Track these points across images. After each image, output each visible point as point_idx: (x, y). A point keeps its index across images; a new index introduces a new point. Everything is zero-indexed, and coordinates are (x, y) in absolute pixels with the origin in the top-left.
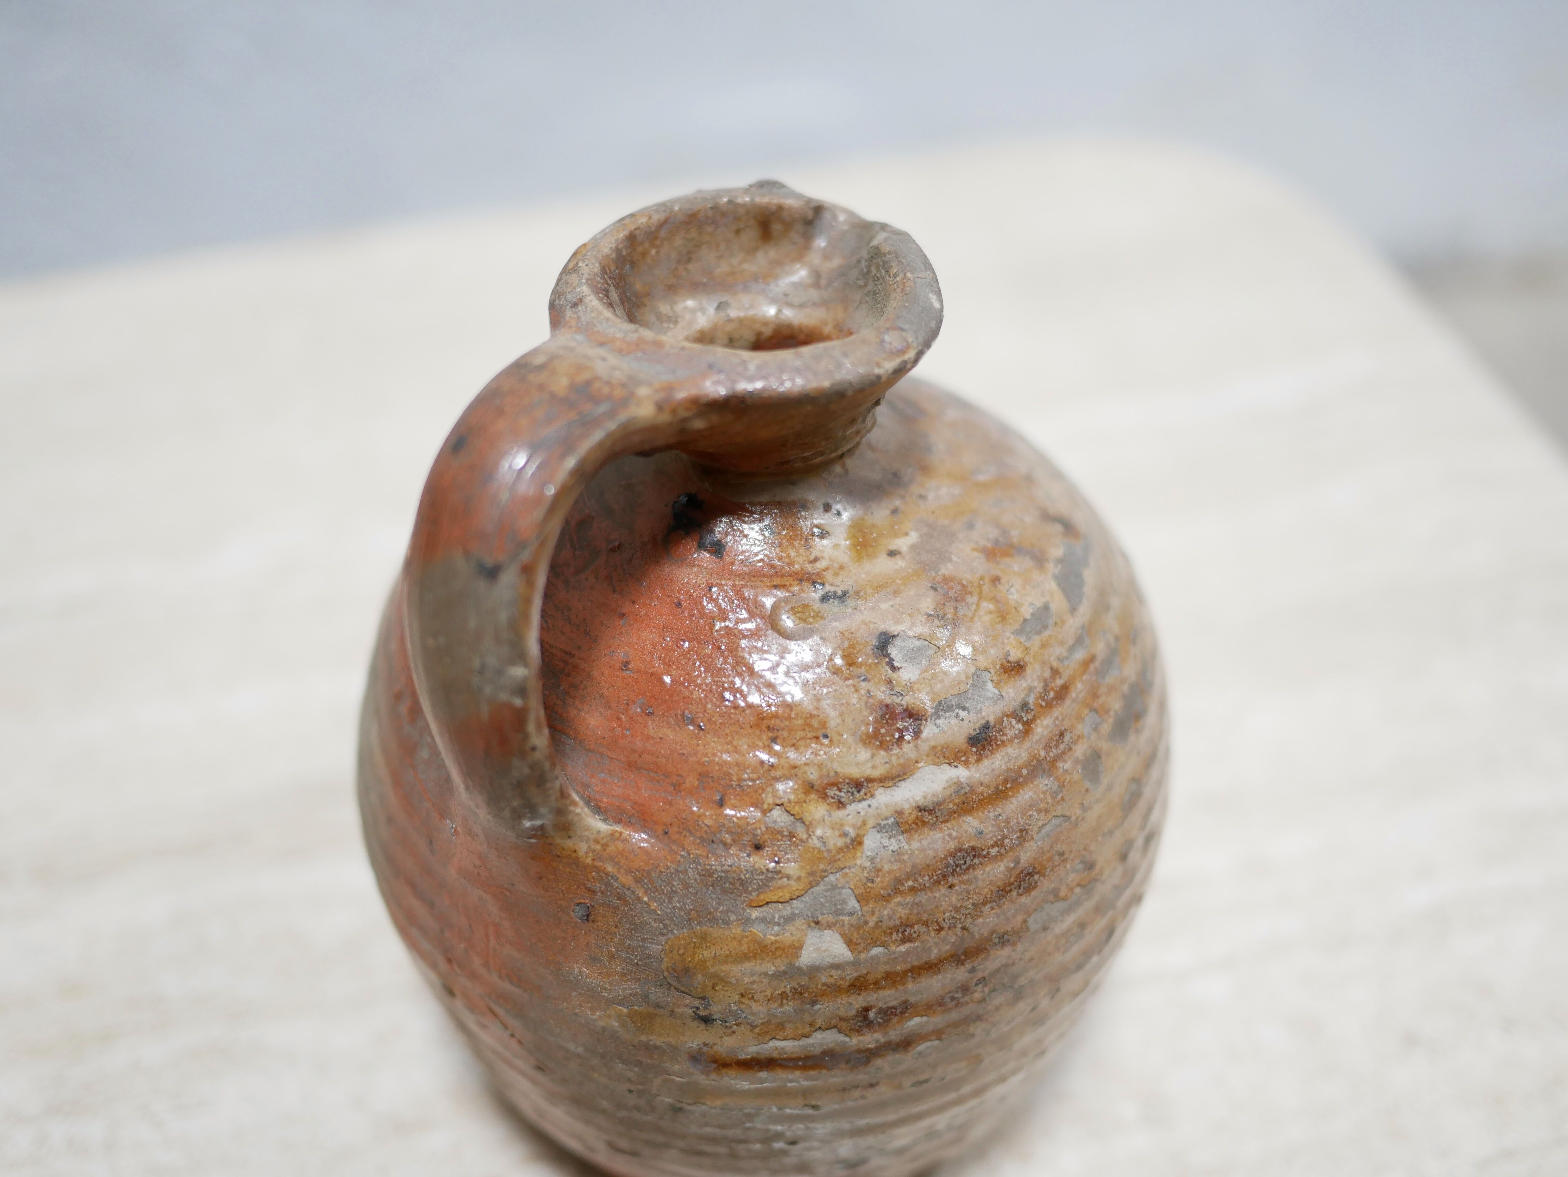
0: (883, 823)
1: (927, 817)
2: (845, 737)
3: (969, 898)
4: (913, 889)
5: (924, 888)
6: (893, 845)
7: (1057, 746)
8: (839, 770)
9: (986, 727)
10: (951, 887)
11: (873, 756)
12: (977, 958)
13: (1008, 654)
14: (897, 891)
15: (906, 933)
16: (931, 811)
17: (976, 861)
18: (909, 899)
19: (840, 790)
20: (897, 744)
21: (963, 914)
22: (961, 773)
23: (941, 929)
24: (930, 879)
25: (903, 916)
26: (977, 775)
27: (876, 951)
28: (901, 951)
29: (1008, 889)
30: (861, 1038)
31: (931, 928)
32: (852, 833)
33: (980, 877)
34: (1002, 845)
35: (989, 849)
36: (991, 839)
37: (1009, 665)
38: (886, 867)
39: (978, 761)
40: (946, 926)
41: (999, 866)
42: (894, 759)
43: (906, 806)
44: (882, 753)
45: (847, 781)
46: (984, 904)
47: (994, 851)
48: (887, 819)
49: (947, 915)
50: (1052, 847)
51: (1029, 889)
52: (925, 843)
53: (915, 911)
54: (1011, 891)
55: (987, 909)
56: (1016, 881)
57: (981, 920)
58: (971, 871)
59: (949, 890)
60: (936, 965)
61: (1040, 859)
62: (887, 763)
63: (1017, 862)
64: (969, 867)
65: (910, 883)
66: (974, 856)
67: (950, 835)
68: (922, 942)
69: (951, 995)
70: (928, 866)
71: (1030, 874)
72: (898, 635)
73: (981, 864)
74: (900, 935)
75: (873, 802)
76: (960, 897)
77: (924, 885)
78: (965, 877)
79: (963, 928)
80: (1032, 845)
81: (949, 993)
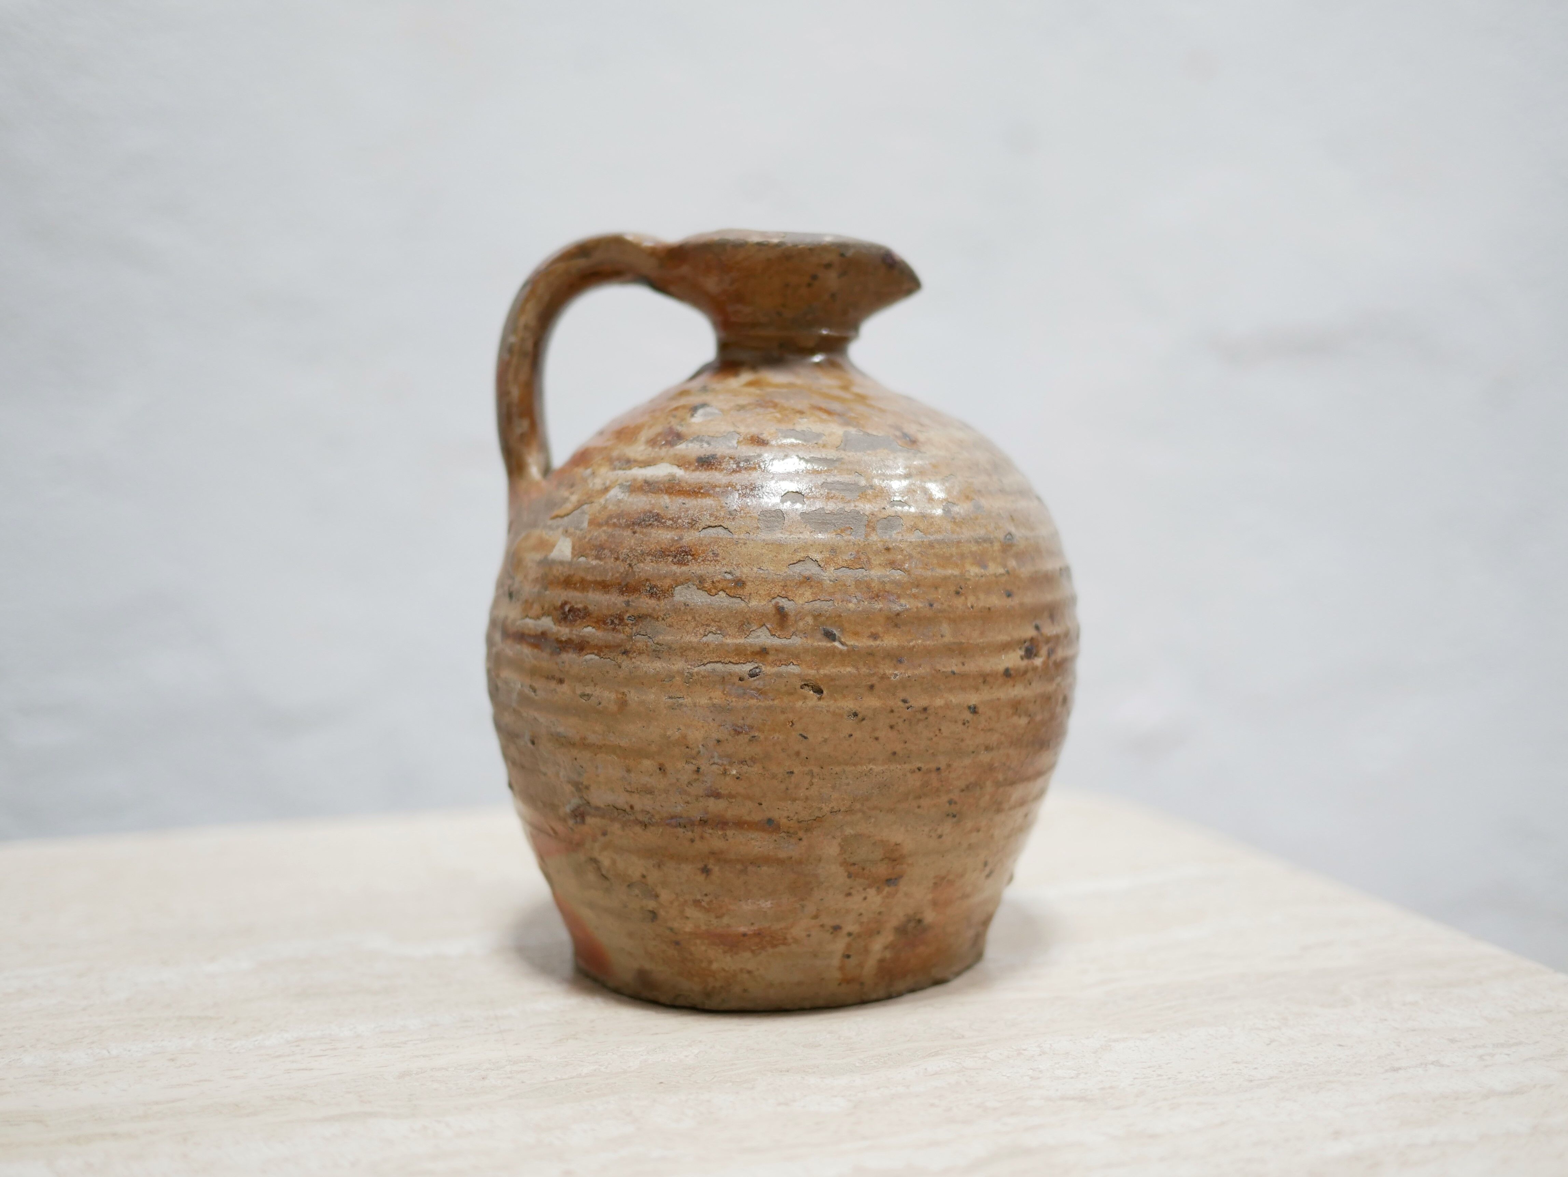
0: (625, 483)
1: (646, 488)
2: (643, 438)
3: (641, 546)
4: (614, 525)
5: (620, 526)
6: (621, 496)
8: (627, 454)
9: (714, 456)
10: (634, 533)
11: (645, 449)
12: (633, 595)
13: (762, 434)
14: (607, 523)
15: (600, 553)
16: (649, 485)
17: (655, 523)
18: (610, 530)
19: (619, 462)
20: (660, 446)
21: (633, 555)
22: (679, 473)
23: (617, 559)
24: (626, 522)
25: (603, 540)
26: (687, 477)
27: (582, 559)
28: (592, 564)
29: (667, 553)
30: (559, 628)
31: (613, 556)
32: (608, 483)
33: (653, 535)
34: (676, 522)
35: (667, 520)
36: (671, 514)
37: (757, 439)
38: (610, 507)
39: (693, 471)
40: (621, 558)
41: (668, 534)
42: (653, 453)
43: (640, 478)
44: (650, 449)
45: (626, 459)
46: (649, 554)
47: (669, 523)
48: (628, 481)
49: (625, 551)
50: (709, 544)
51: (681, 563)
52: (635, 500)
53: (610, 540)
54: (669, 555)
55: (649, 558)
56: (675, 551)
57: (642, 565)
58: (650, 528)
59: (633, 534)
60: (608, 586)
61: (698, 547)
62: (649, 455)
63: (681, 539)
64: (650, 524)
65: (615, 520)
66: (656, 520)
67: (650, 501)
68: (605, 563)
69: (612, 618)
70: (630, 514)
71: (687, 553)
72: (712, 406)
73: (658, 526)
74: (596, 553)
75: (628, 472)
76: (636, 542)
77: (621, 524)
78: (645, 530)
79: (630, 565)
80: (697, 534)
81: (611, 616)
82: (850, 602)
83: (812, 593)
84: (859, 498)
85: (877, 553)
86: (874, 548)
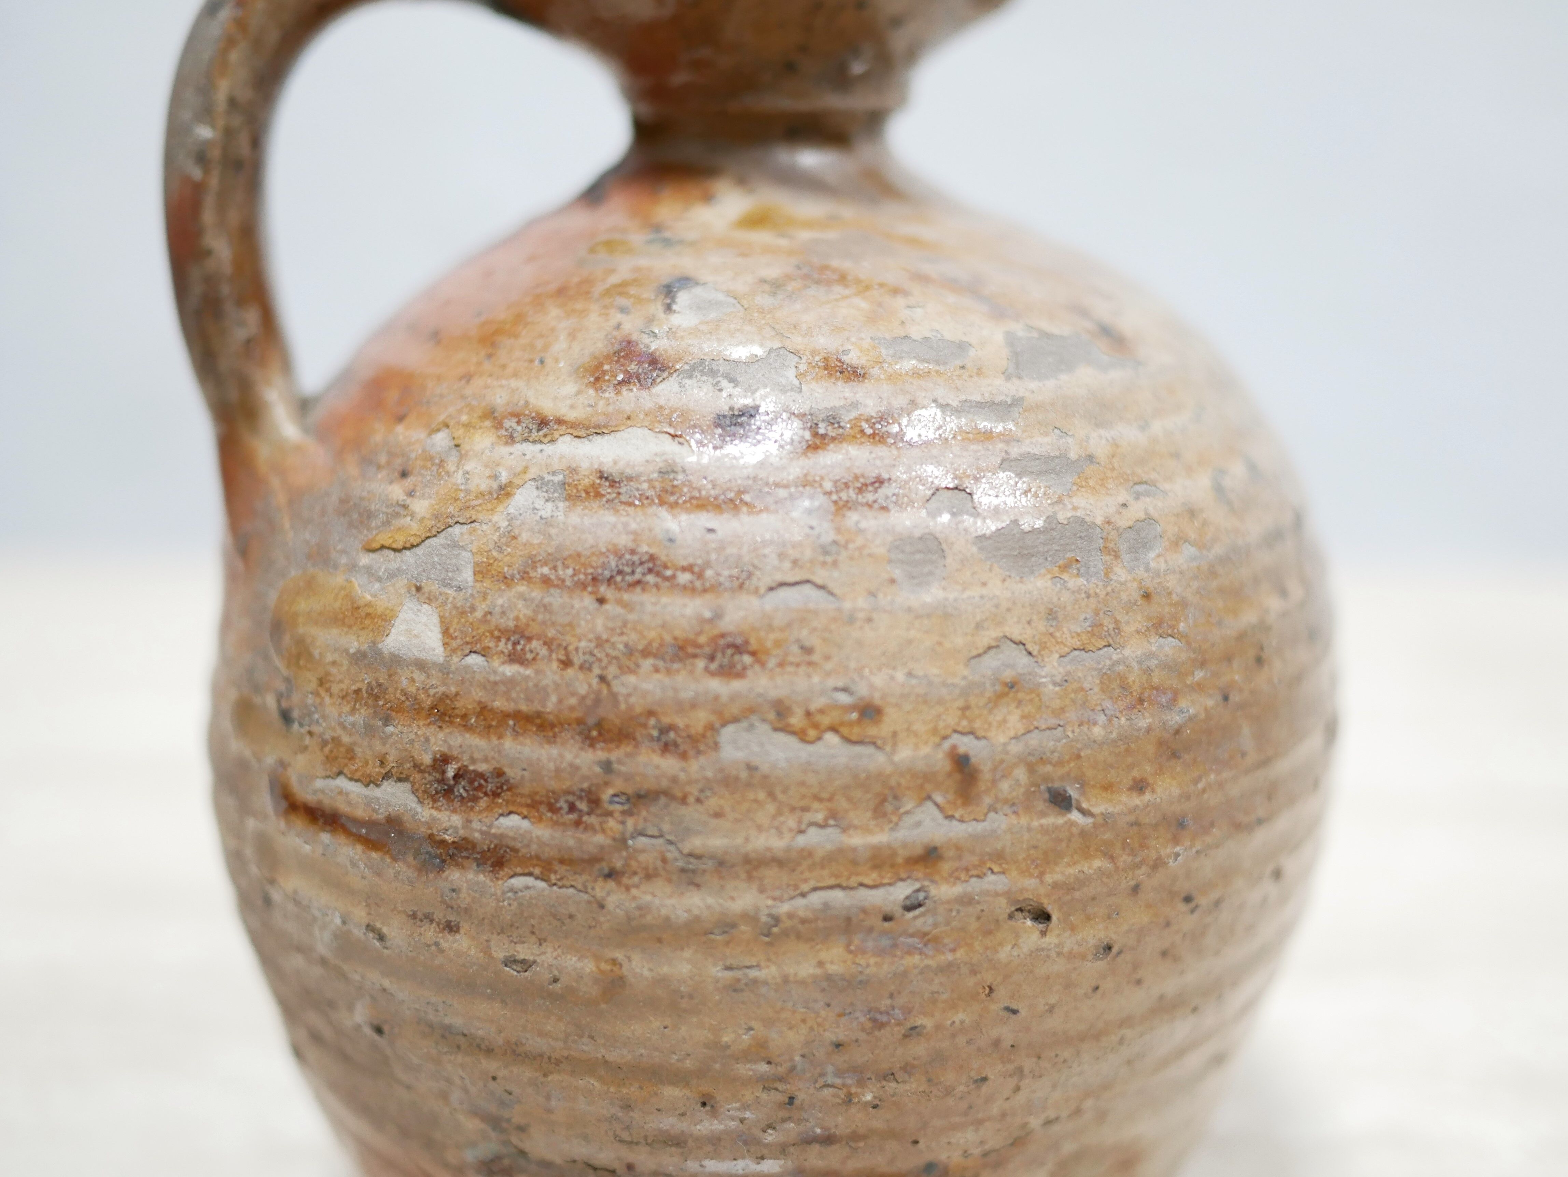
0: (548, 477)
1: (605, 489)
2: (561, 365)
3: (622, 634)
4: (546, 581)
5: (561, 584)
6: (547, 510)
7: (860, 491)
8: (532, 400)
9: (752, 412)
10: (601, 601)
11: (579, 393)
12: (618, 747)
13: (846, 352)
14: (525, 576)
15: (519, 647)
16: (614, 483)
17: (651, 579)
18: (536, 594)
19: (518, 423)
20: (615, 386)
21: (607, 655)
22: (681, 453)
23: (566, 663)
24: (574, 575)
25: (521, 617)
27: (474, 660)
28: (504, 674)
29: (691, 650)
30: (434, 813)
31: (554, 656)
32: (504, 477)
33: (649, 608)
34: (700, 575)
35: (677, 569)
36: (686, 556)
37: (839, 364)
38: (524, 537)
40: (577, 660)
41: (685, 605)
42: (601, 403)
43: (585, 465)
44: (591, 392)
45: (534, 415)
46: (646, 653)
47: (684, 578)
48: (554, 473)
49: (583, 644)
50: (789, 625)
51: (729, 672)
52: (587, 521)
53: (540, 617)
54: (695, 656)
55: (647, 664)
56: (708, 645)
57: (632, 679)
58: (638, 589)
59: (596, 605)
60: (553, 726)
61: (762, 634)
62: (592, 406)
63: (718, 615)
64: (638, 582)
65: (546, 570)
66: (650, 571)
67: (626, 525)
68: (537, 672)
69: (571, 798)
70: (579, 555)
71: (738, 649)
72: (704, 284)
73: (657, 586)
74: (510, 647)
75: (549, 448)
76: (610, 625)
77: (563, 581)
78: (626, 597)
79: (602, 679)
80: (755, 602)
81: (568, 792)
82: (1095, 723)
83: (1023, 717)
84: (1075, 488)
85: (1129, 607)
86: (1124, 596)
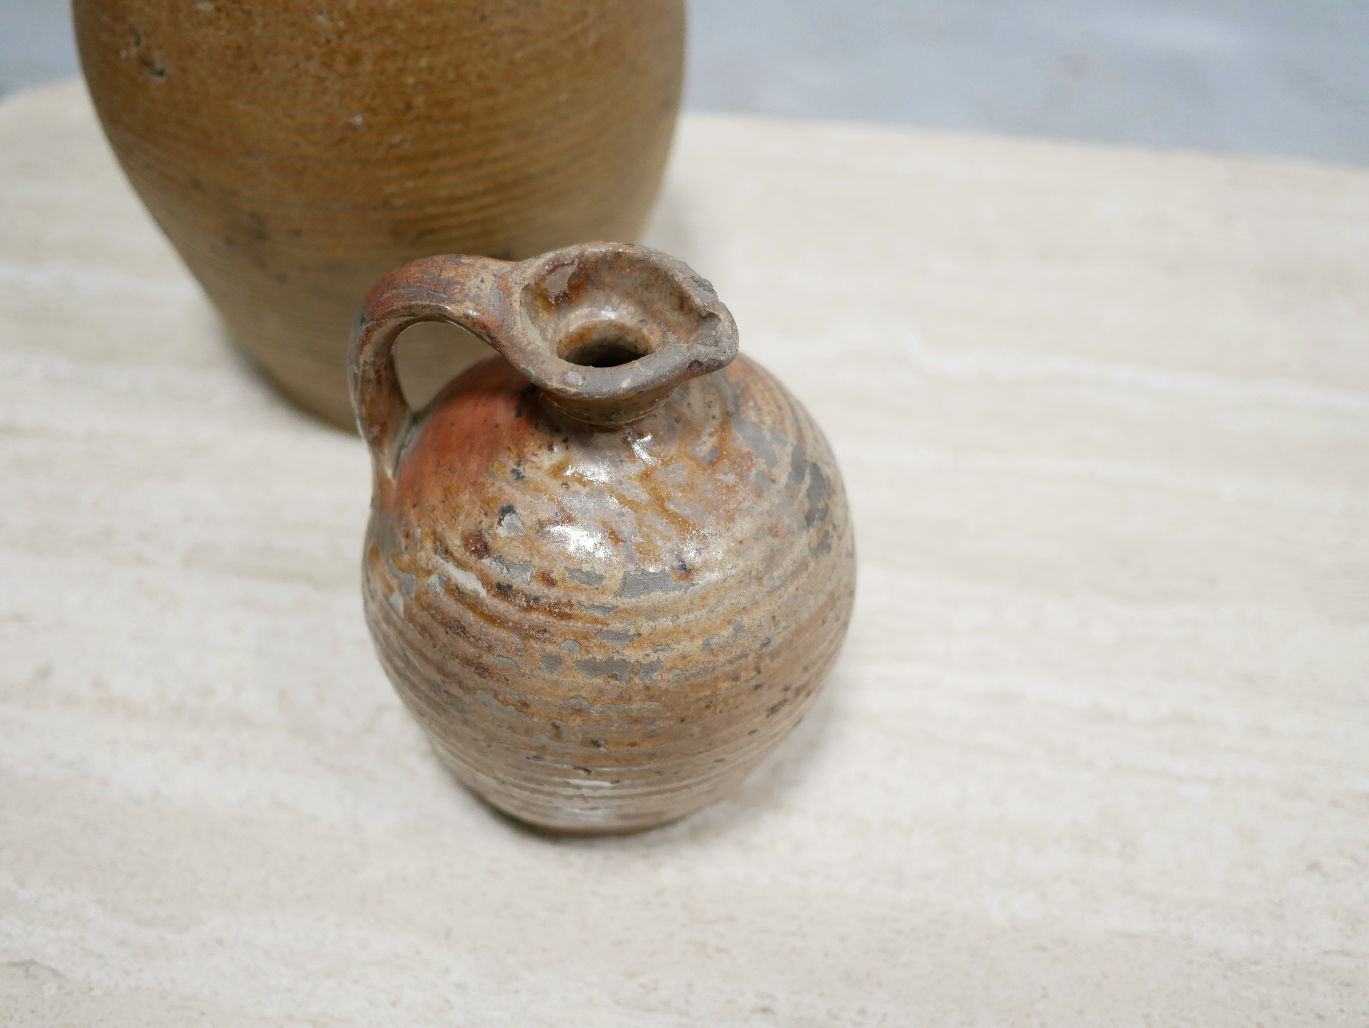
1: (457, 594)
2: (459, 528)
3: (452, 647)
4: (433, 616)
5: (436, 620)
6: (439, 589)
7: (537, 632)
8: (447, 538)
9: (509, 587)
10: (447, 633)
11: (459, 547)
12: (447, 679)
13: (552, 572)
14: (428, 610)
16: (460, 593)
17: (462, 634)
18: (430, 619)
19: (440, 546)
20: (471, 552)
21: (446, 651)
22: (483, 593)
24: (441, 619)
26: (488, 601)
27: (411, 626)
29: (471, 663)
32: (430, 567)
33: (460, 644)
34: (477, 641)
35: (471, 636)
36: (474, 633)
37: (548, 576)
38: (430, 595)
39: (494, 596)
41: (471, 648)
42: (465, 556)
43: (453, 580)
44: (464, 548)
45: (445, 545)
46: (457, 657)
47: (472, 640)
48: (444, 576)
49: (440, 643)
50: (502, 670)
51: (481, 675)
52: (449, 602)
53: (430, 626)
54: (472, 665)
55: (457, 661)
56: (476, 664)
57: (452, 663)
59: (445, 633)
61: (493, 669)
62: (461, 555)
63: (480, 657)
64: (459, 634)
66: (463, 632)
67: (459, 611)
70: (444, 613)
71: (485, 670)
72: (517, 513)
73: (464, 638)
75: (446, 564)
76: (448, 642)
77: (438, 619)
78: (454, 636)
79: (444, 657)
80: (493, 658)
82: (613, 726)
83: (582, 720)
84: (626, 647)
85: (638, 692)
86: (636, 688)
